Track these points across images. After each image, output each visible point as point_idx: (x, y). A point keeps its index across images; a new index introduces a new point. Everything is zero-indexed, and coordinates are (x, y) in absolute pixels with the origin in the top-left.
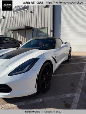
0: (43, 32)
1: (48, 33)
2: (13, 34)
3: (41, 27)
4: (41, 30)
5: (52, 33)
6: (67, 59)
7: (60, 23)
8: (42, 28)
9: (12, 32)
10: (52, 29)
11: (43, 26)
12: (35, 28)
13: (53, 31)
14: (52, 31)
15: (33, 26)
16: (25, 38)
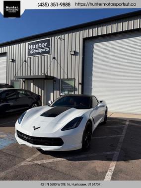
0: (69, 84)
1: (76, 86)
2: (24, 84)
3: (66, 77)
4: (67, 82)
5: (80, 86)
6: (103, 120)
7: (91, 74)
8: (68, 79)
9: (24, 81)
10: (80, 82)
11: (69, 77)
12: (59, 78)
13: (82, 84)
14: (80, 84)
15: (55, 76)
16: (43, 91)
